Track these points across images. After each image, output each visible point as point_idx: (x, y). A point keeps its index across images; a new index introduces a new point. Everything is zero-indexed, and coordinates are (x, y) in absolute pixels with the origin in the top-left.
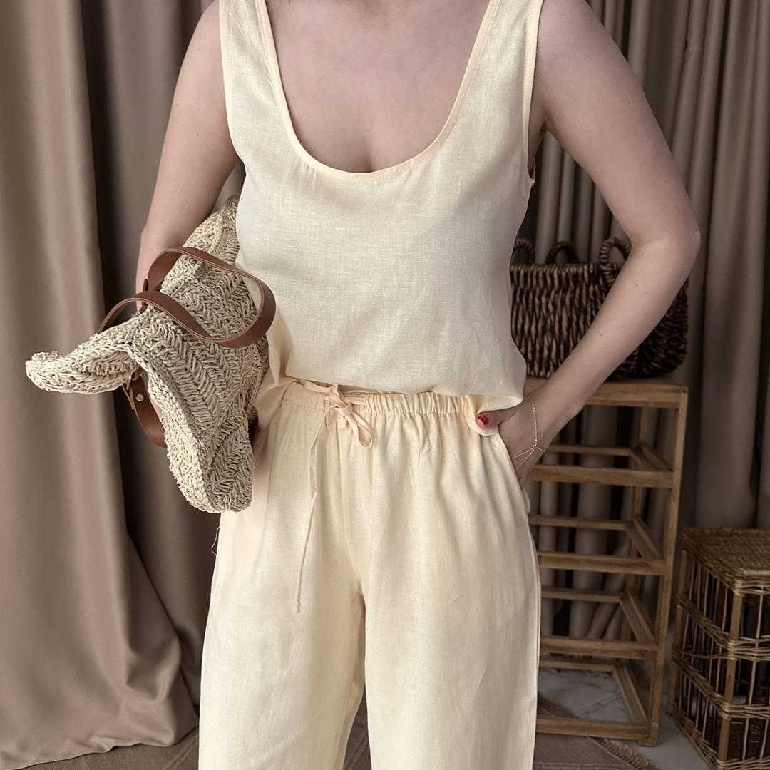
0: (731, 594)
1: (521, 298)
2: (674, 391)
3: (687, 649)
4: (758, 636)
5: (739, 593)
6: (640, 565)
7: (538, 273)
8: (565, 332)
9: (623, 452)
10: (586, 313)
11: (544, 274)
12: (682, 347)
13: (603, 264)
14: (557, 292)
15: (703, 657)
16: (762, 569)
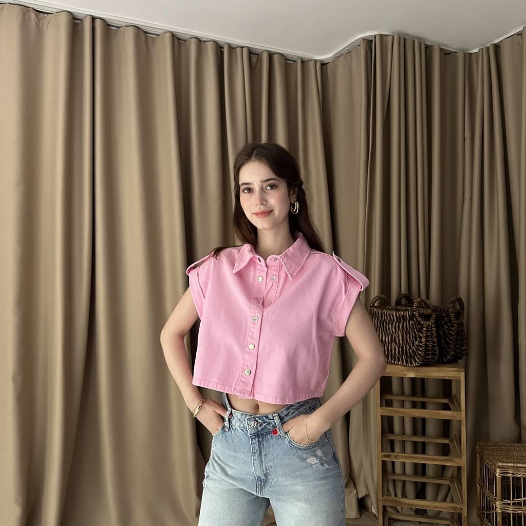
0: (496, 476)
1: (380, 324)
2: (457, 371)
3: (483, 510)
4: (511, 499)
5: (499, 475)
6: (449, 460)
7: (387, 313)
8: (401, 341)
9: (445, 401)
10: (410, 334)
11: (389, 314)
12: (464, 348)
13: (415, 311)
14: (396, 323)
15: (489, 512)
16: (509, 463)
